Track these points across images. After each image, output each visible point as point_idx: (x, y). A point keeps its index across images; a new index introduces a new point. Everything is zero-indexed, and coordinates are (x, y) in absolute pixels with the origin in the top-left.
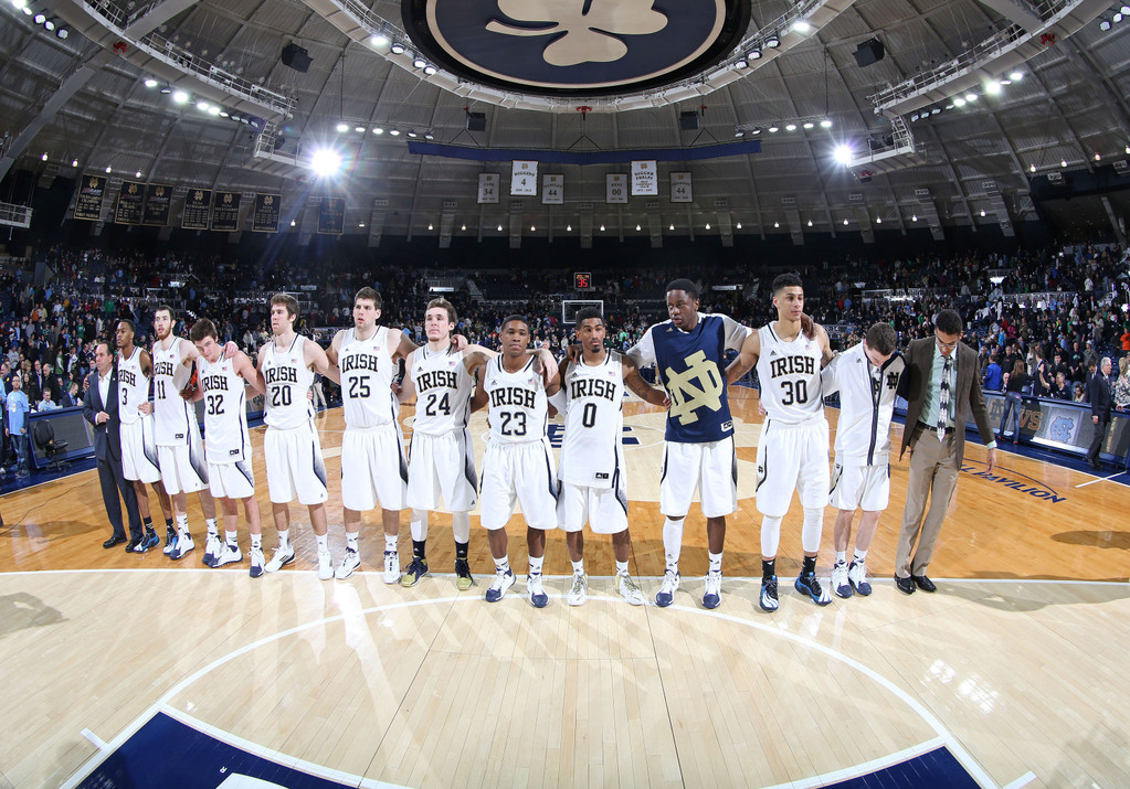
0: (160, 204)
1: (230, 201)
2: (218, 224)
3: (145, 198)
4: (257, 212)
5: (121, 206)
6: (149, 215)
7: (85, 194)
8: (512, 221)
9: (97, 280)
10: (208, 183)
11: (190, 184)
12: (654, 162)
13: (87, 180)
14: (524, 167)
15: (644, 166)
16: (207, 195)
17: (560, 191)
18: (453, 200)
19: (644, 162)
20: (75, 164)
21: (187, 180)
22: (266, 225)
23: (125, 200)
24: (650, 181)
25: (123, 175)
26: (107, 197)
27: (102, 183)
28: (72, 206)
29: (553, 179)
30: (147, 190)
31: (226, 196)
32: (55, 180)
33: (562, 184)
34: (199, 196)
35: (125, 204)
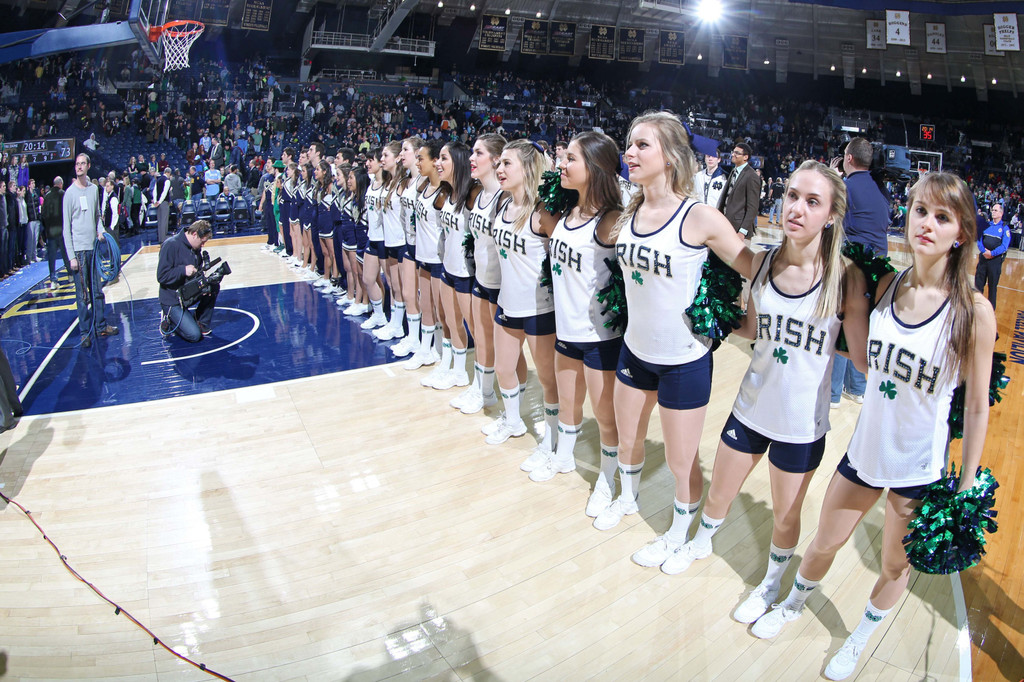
0: (565, 38)
1: (634, 36)
2: (625, 55)
3: (548, 32)
4: (662, 46)
5: (525, 39)
6: (554, 46)
7: (488, 30)
8: (909, 67)
9: (506, 97)
10: (610, 20)
11: (591, 22)
12: (1014, 15)
13: (487, 20)
14: (897, 16)
15: (1005, 19)
16: (611, 31)
17: (942, 40)
18: (851, 43)
19: (1005, 15)
20: (473, 8)
21: (589, 18)
22: (671, 58)
23: (529, 34)
24: (1012, 36)
25: (524, 15)
26: (511, 31)
27: (503, 21)
28: (477, 38)
29: (935, 28)
30: (550, 26)
31: (630, 32)
32: (454, 21)
33: (943, 33)
34: (603, 31)
35: (530, 38)
